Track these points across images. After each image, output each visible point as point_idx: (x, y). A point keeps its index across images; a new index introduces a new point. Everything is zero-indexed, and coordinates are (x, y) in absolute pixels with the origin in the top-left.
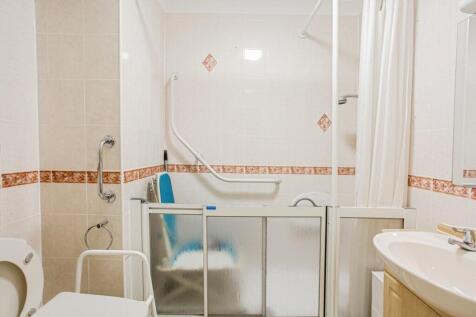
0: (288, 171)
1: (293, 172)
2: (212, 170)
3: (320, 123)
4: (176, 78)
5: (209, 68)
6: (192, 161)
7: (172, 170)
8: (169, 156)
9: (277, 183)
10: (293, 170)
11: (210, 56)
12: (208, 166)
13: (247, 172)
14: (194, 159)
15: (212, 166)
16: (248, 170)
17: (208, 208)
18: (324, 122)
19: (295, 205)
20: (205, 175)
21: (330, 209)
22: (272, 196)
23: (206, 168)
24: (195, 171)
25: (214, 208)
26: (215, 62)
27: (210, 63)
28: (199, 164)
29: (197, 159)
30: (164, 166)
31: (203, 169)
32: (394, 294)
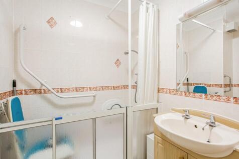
0: (100, 89)
1: (103, 90)
2: (53, 91)
3: (116, 63)
4: (24, 29)
5: (52, 26)
6: (38, 87)
7: (21, 93)
8: (18, 84)
9: (94, 96)
10: (103, 88)
11: (52, 18)
12: (50, 89)
13: (77, 91)
14: (40, 85)
15: (53, 89)
16: (77, 90)
17: (56, 119)
18: (118, 63)
19: (111, 109)
20: (48, 95)
21: (128, 108)
22: (92, 104)
23: (49, 91)
24: (40, 93)
25: (61, 118)
26: (55, 23)
27: (52, 23)
28: (44, 88)
29: (42, 85)
30: (13, 91)
31: (47, 91)
32: (160, 145)
